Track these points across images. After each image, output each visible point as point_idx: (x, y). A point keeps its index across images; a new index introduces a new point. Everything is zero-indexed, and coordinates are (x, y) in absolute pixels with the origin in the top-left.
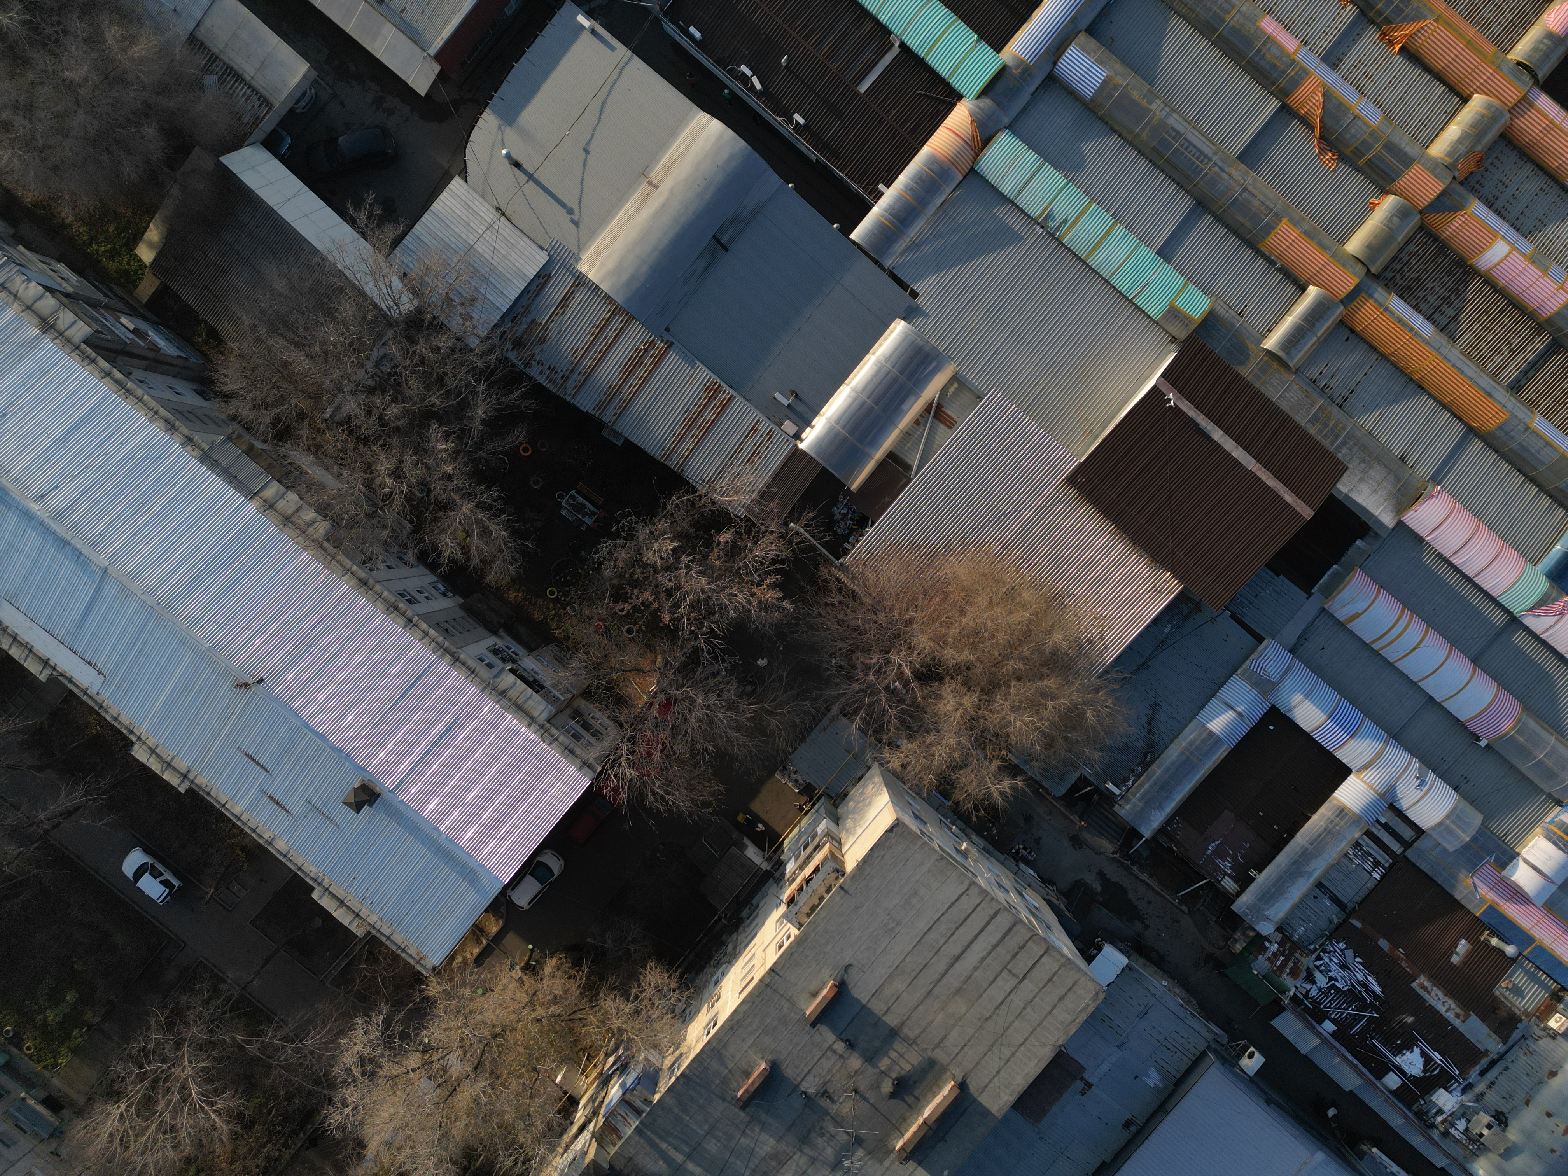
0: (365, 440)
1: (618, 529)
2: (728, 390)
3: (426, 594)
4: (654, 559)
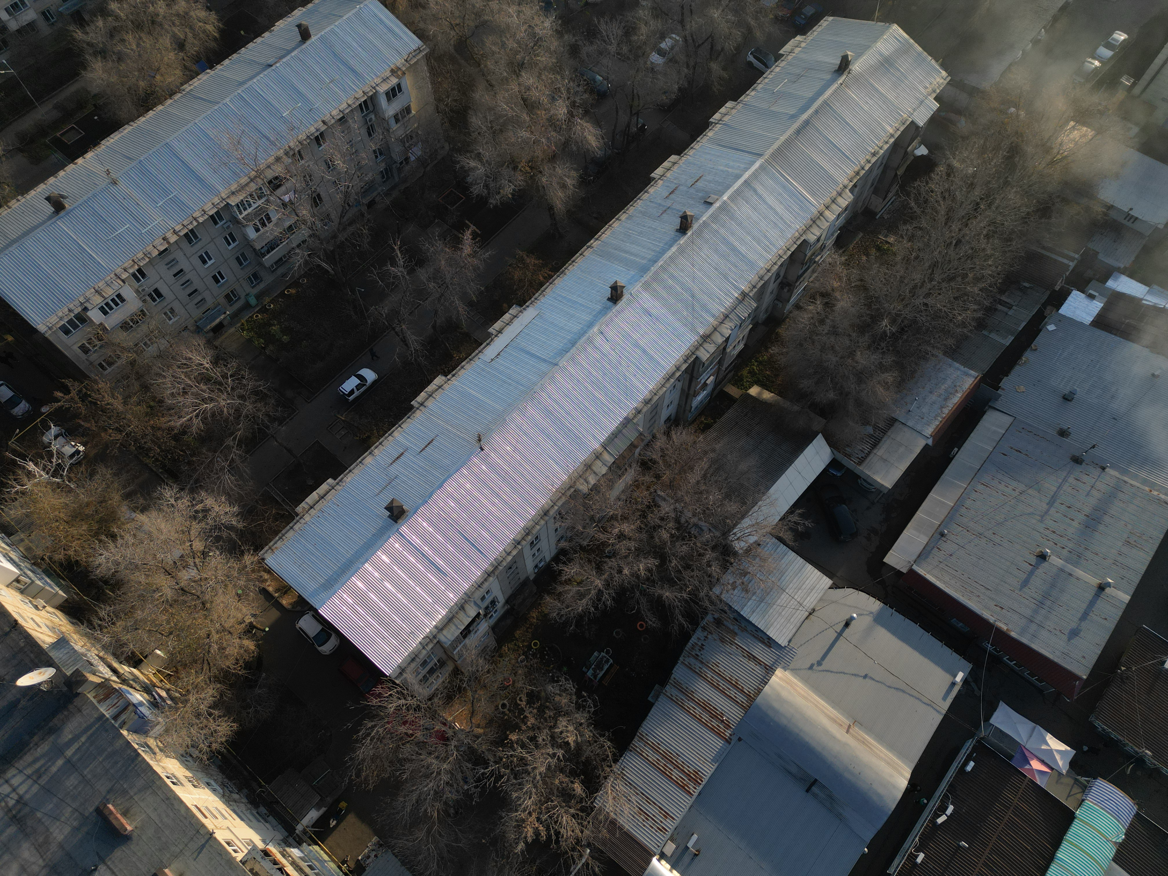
0: (644, 516)
1: (584, 696)
2: (697, 792)
3: (537, 554)
4: (560, 726)
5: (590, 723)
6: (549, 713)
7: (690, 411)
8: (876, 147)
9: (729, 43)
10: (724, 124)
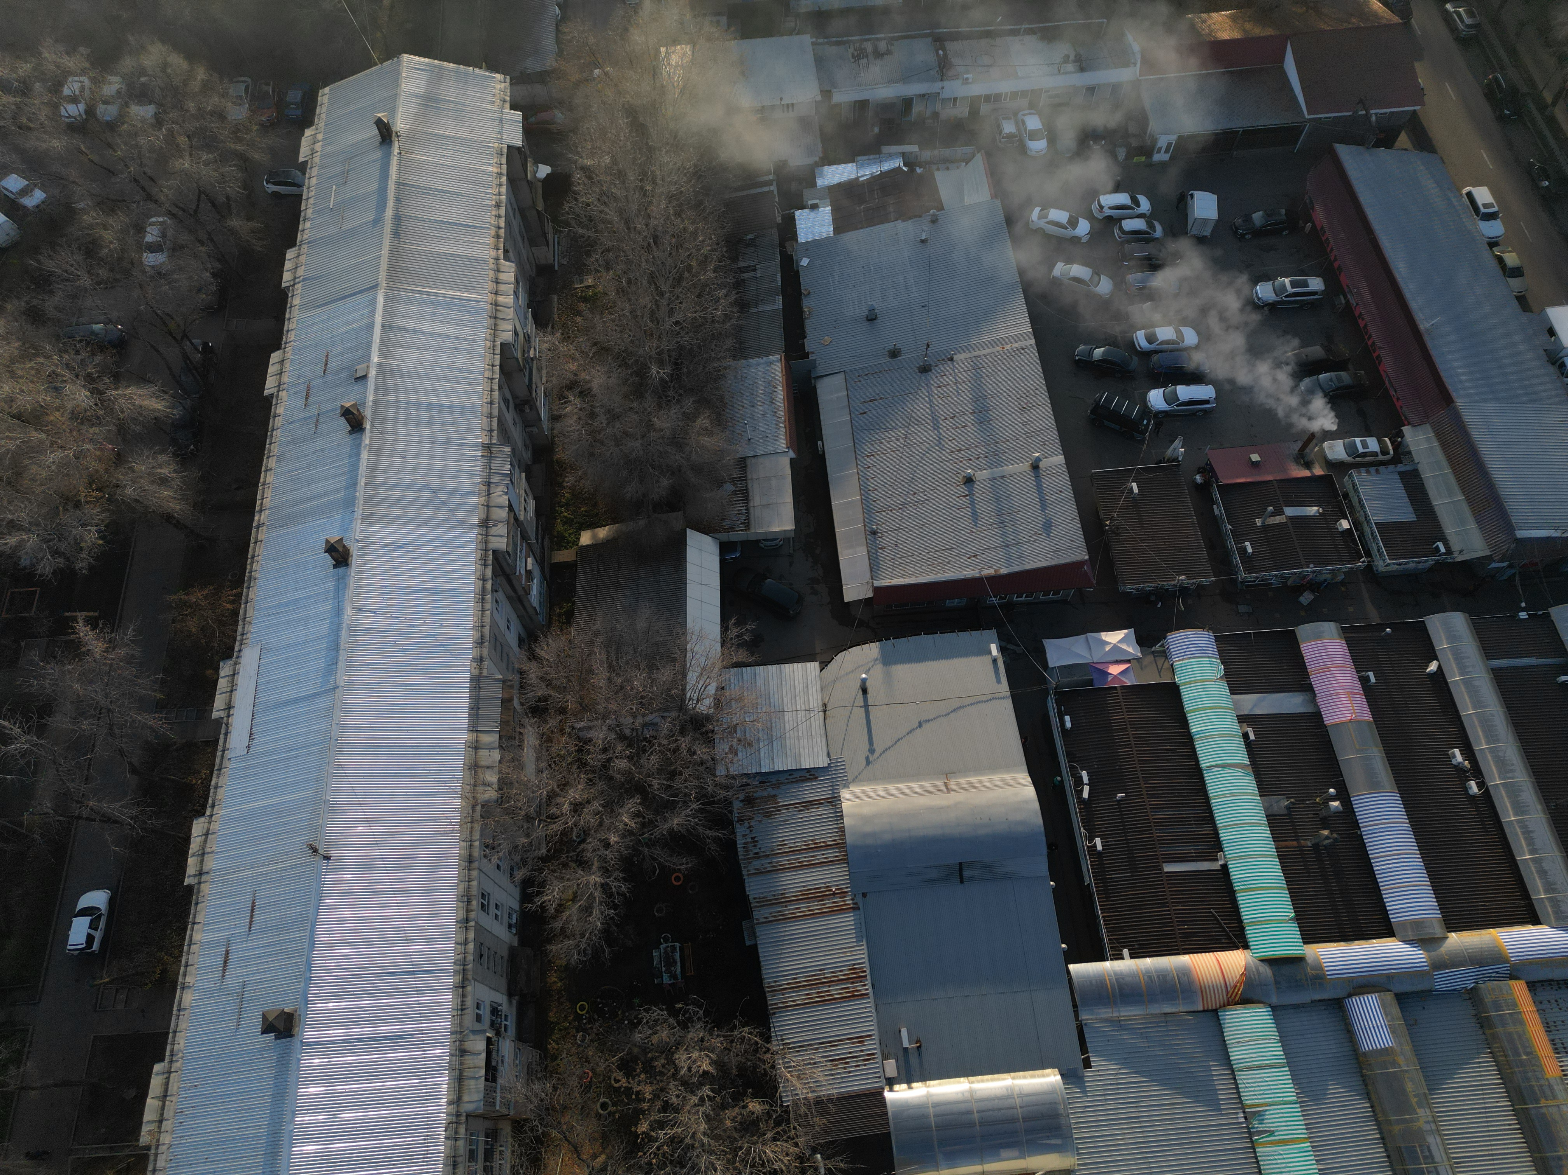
0: (582, 764)
1: (681, 1009)
2: (869, 987)
3: (499, 913)
4: (683, 1064)
5: (710, 1029)
6: (659, 1064)
7: (537, 613)
8: (494, 197)
9: (230, 187)
10: (304, 280)
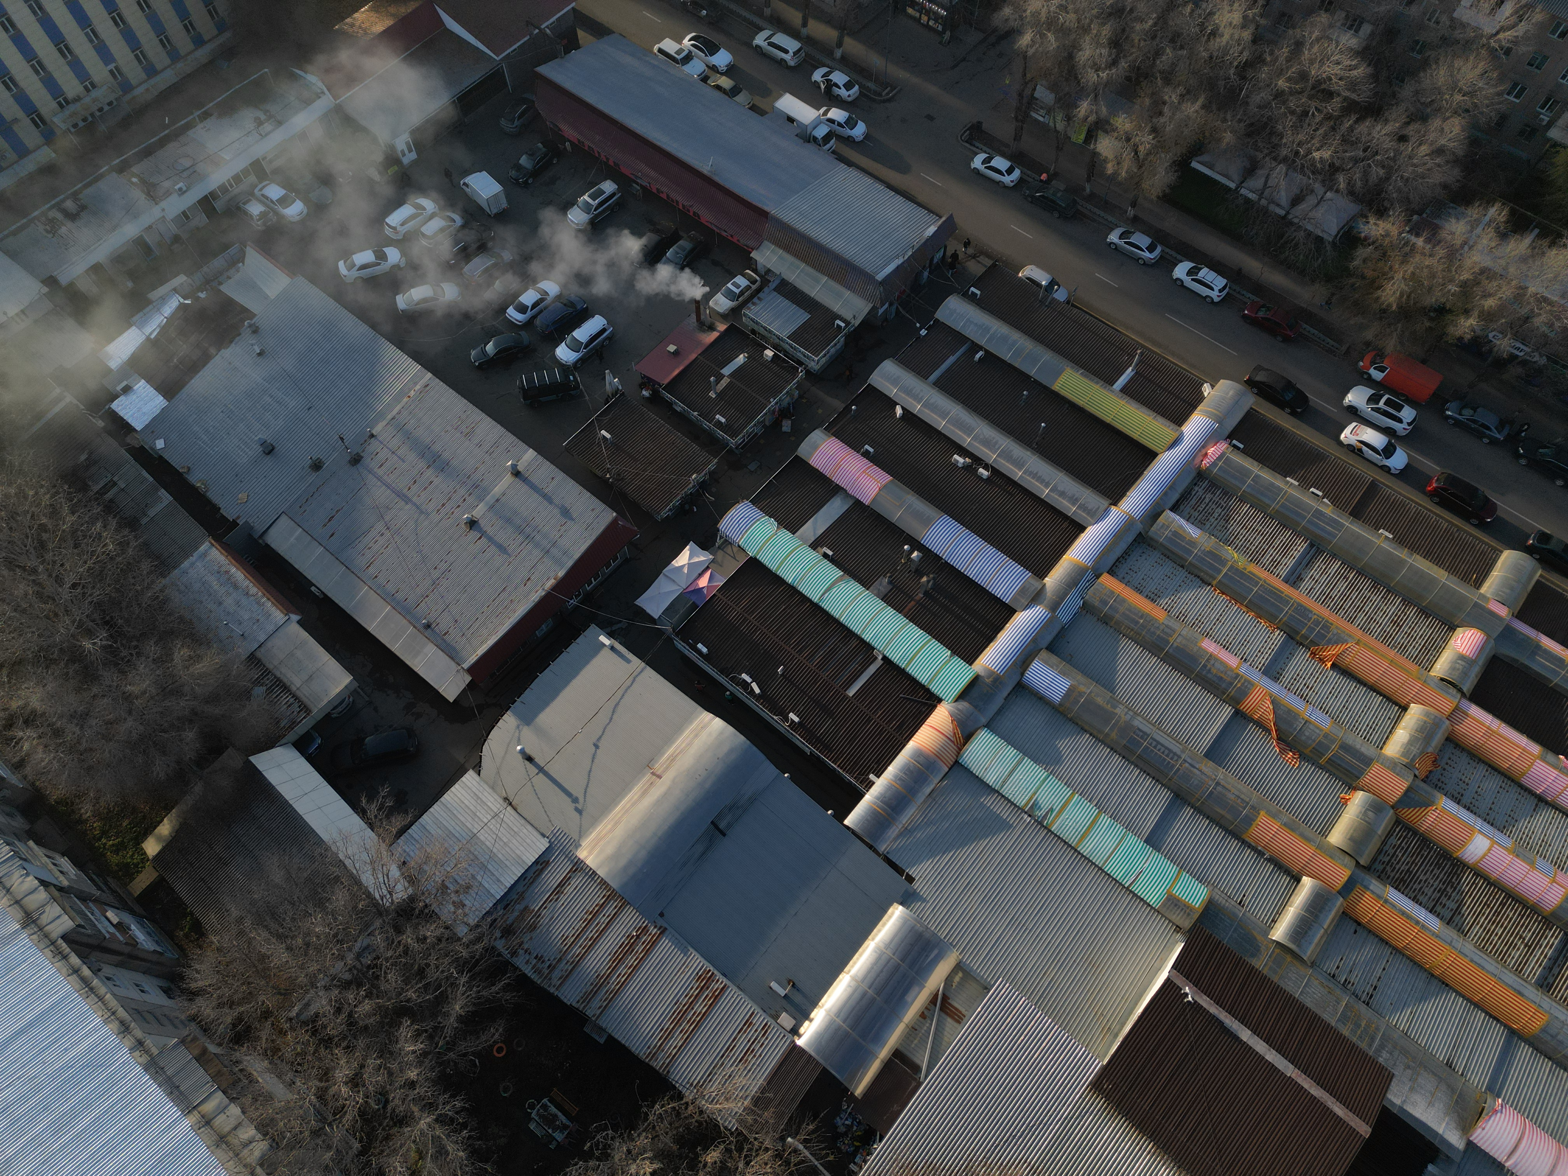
0: (327, 1042)
1: (591, 1147)
2: (722, 979)
5: (628, 1137)
7: (161, 954)
